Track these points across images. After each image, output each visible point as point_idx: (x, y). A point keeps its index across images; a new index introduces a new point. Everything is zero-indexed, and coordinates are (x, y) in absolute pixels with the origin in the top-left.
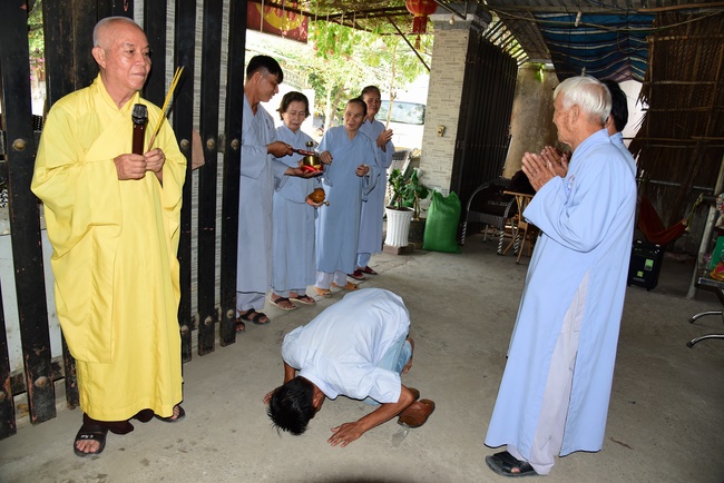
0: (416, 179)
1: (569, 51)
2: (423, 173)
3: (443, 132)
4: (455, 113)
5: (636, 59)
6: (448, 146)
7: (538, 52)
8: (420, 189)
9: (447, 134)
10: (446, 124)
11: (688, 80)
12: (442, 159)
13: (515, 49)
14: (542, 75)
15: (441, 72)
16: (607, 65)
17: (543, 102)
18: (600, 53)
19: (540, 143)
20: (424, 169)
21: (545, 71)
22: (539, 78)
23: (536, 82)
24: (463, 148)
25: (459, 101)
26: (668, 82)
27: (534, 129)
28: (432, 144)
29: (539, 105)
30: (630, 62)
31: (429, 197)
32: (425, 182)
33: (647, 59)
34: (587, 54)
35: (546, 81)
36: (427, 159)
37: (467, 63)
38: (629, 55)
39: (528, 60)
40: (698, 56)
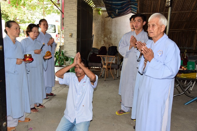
0: (63, 54)
1: (112, 4)
2: (65, 52)
3: (71, 36)
4: (75, 28)
5: (133, 6)
6: (74, 41)
7: (99, 4)
8: (66, 58)
9: (73, 36)
10: (72, 32)
11: (150, 12)
12: (72, 46)
13: (92, 4)
14: (101, 12)
15: (68, 13)
16: (124, 8)
17: (102, 22)
18: (122, 4)
19: (103, 37)
20: (65, 50)
21: (102, 11)
22: (100, 14)
23: (99, 15)
24: (80, 41)
25: (76, 24)
26: (144, 13)
27: (100, 32)
28: (68, 40)
29: (101, 23)
30: (131, 7)
31: (69, 60)
32: (67, 55)
33: (137, 6)
34: (118, 5)
35: (102, 15)
36: (66, 46)
37: (78, 9)
38: (131, 5)
39: (95, 8)
40: (152, 4)
